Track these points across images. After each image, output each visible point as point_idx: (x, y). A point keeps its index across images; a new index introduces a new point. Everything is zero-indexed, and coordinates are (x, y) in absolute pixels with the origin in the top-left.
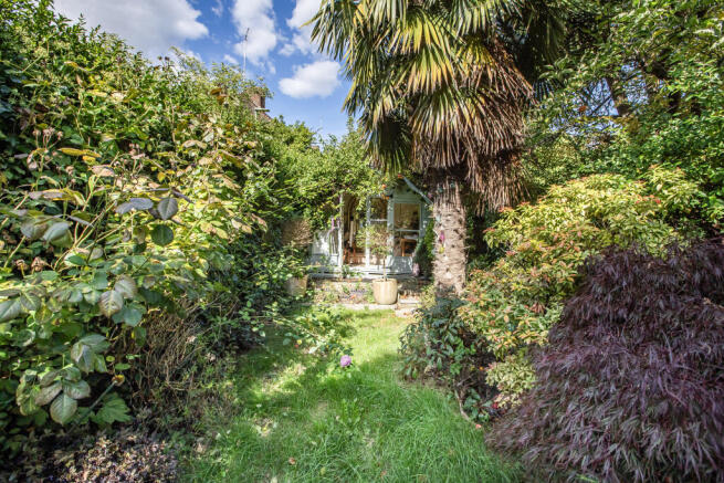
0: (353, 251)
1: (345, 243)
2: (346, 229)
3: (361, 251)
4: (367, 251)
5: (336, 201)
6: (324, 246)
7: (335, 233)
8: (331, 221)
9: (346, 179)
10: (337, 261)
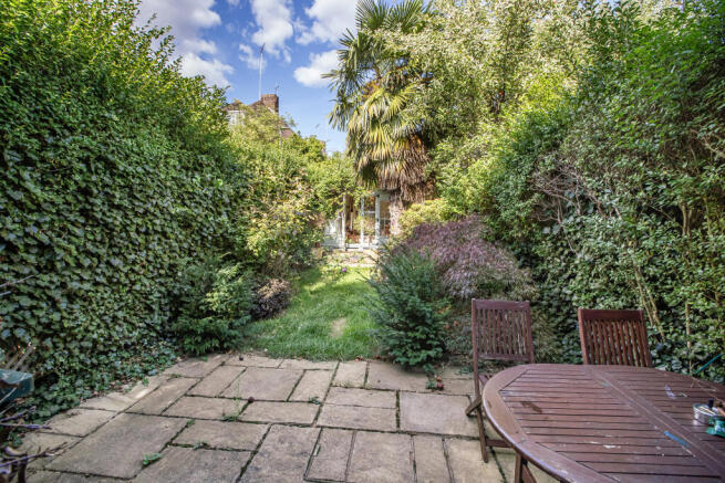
0: (352, 234)
1: (347, 228)
2: (348, 218)
3: (358, 234)
4: (362, 234)
5: (341, 200)
6: (332, 229)
7: (340, 221)
8: (337, 213)
9: (347, 186)
10: (341, 240)
